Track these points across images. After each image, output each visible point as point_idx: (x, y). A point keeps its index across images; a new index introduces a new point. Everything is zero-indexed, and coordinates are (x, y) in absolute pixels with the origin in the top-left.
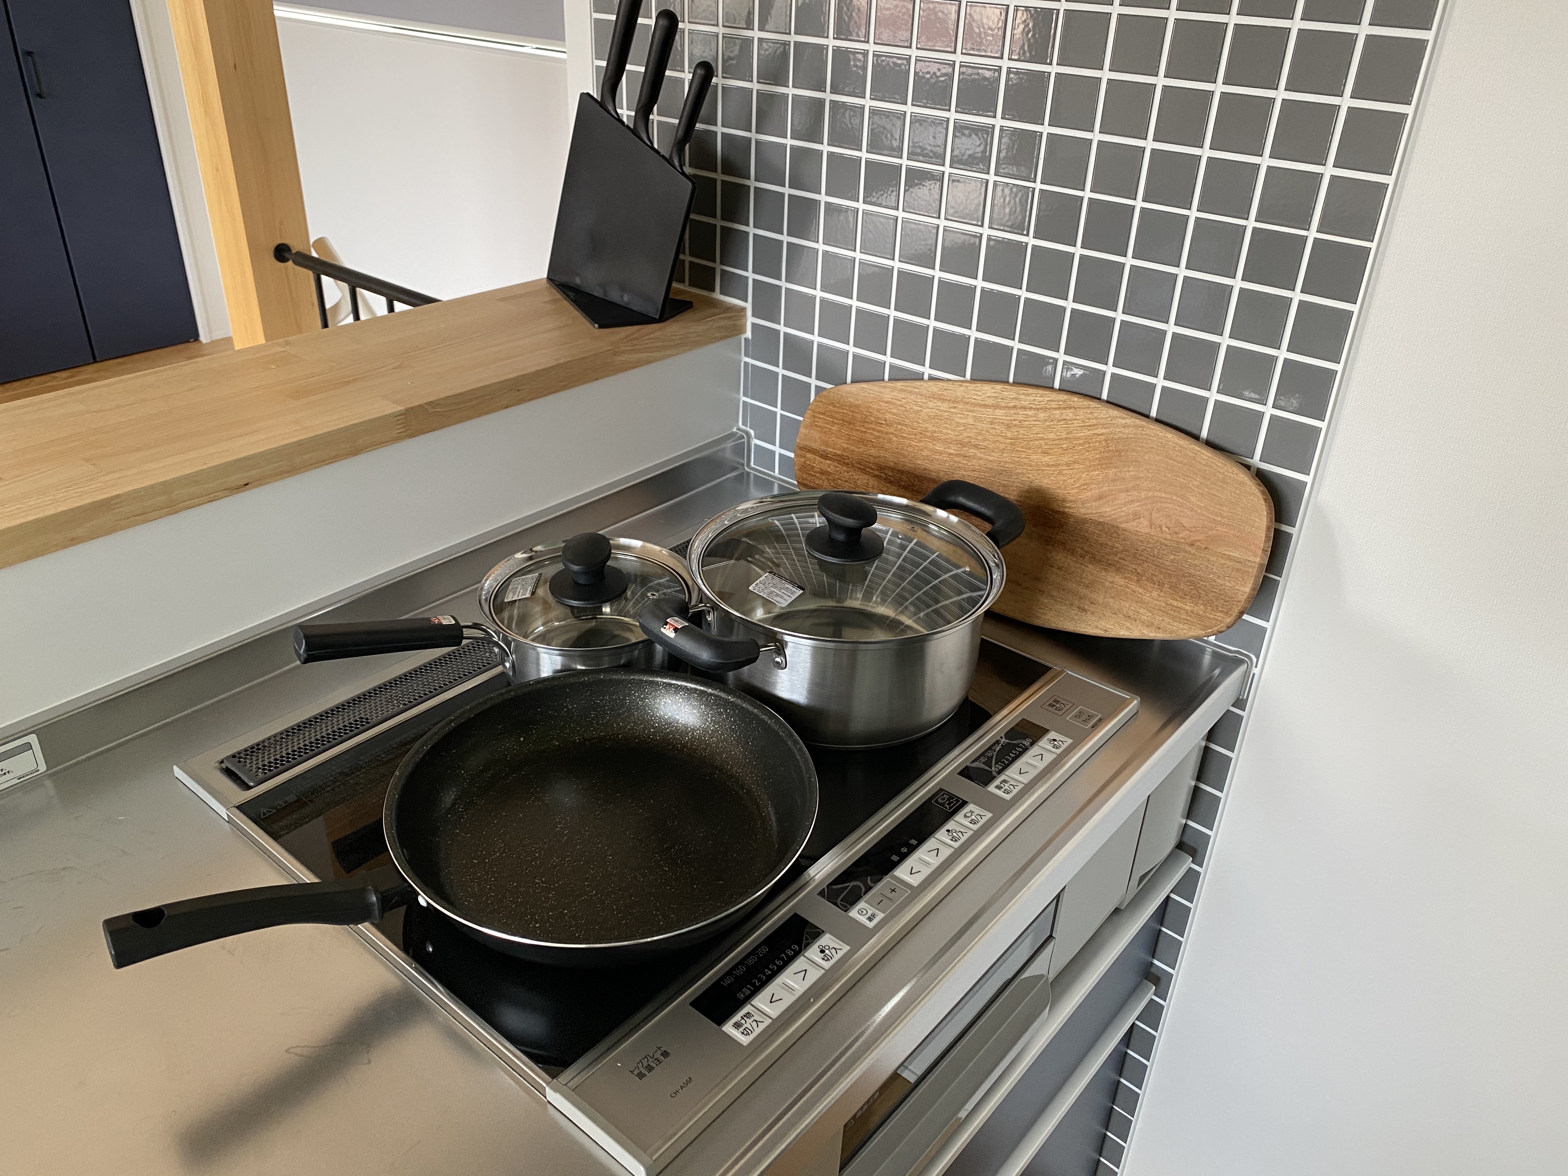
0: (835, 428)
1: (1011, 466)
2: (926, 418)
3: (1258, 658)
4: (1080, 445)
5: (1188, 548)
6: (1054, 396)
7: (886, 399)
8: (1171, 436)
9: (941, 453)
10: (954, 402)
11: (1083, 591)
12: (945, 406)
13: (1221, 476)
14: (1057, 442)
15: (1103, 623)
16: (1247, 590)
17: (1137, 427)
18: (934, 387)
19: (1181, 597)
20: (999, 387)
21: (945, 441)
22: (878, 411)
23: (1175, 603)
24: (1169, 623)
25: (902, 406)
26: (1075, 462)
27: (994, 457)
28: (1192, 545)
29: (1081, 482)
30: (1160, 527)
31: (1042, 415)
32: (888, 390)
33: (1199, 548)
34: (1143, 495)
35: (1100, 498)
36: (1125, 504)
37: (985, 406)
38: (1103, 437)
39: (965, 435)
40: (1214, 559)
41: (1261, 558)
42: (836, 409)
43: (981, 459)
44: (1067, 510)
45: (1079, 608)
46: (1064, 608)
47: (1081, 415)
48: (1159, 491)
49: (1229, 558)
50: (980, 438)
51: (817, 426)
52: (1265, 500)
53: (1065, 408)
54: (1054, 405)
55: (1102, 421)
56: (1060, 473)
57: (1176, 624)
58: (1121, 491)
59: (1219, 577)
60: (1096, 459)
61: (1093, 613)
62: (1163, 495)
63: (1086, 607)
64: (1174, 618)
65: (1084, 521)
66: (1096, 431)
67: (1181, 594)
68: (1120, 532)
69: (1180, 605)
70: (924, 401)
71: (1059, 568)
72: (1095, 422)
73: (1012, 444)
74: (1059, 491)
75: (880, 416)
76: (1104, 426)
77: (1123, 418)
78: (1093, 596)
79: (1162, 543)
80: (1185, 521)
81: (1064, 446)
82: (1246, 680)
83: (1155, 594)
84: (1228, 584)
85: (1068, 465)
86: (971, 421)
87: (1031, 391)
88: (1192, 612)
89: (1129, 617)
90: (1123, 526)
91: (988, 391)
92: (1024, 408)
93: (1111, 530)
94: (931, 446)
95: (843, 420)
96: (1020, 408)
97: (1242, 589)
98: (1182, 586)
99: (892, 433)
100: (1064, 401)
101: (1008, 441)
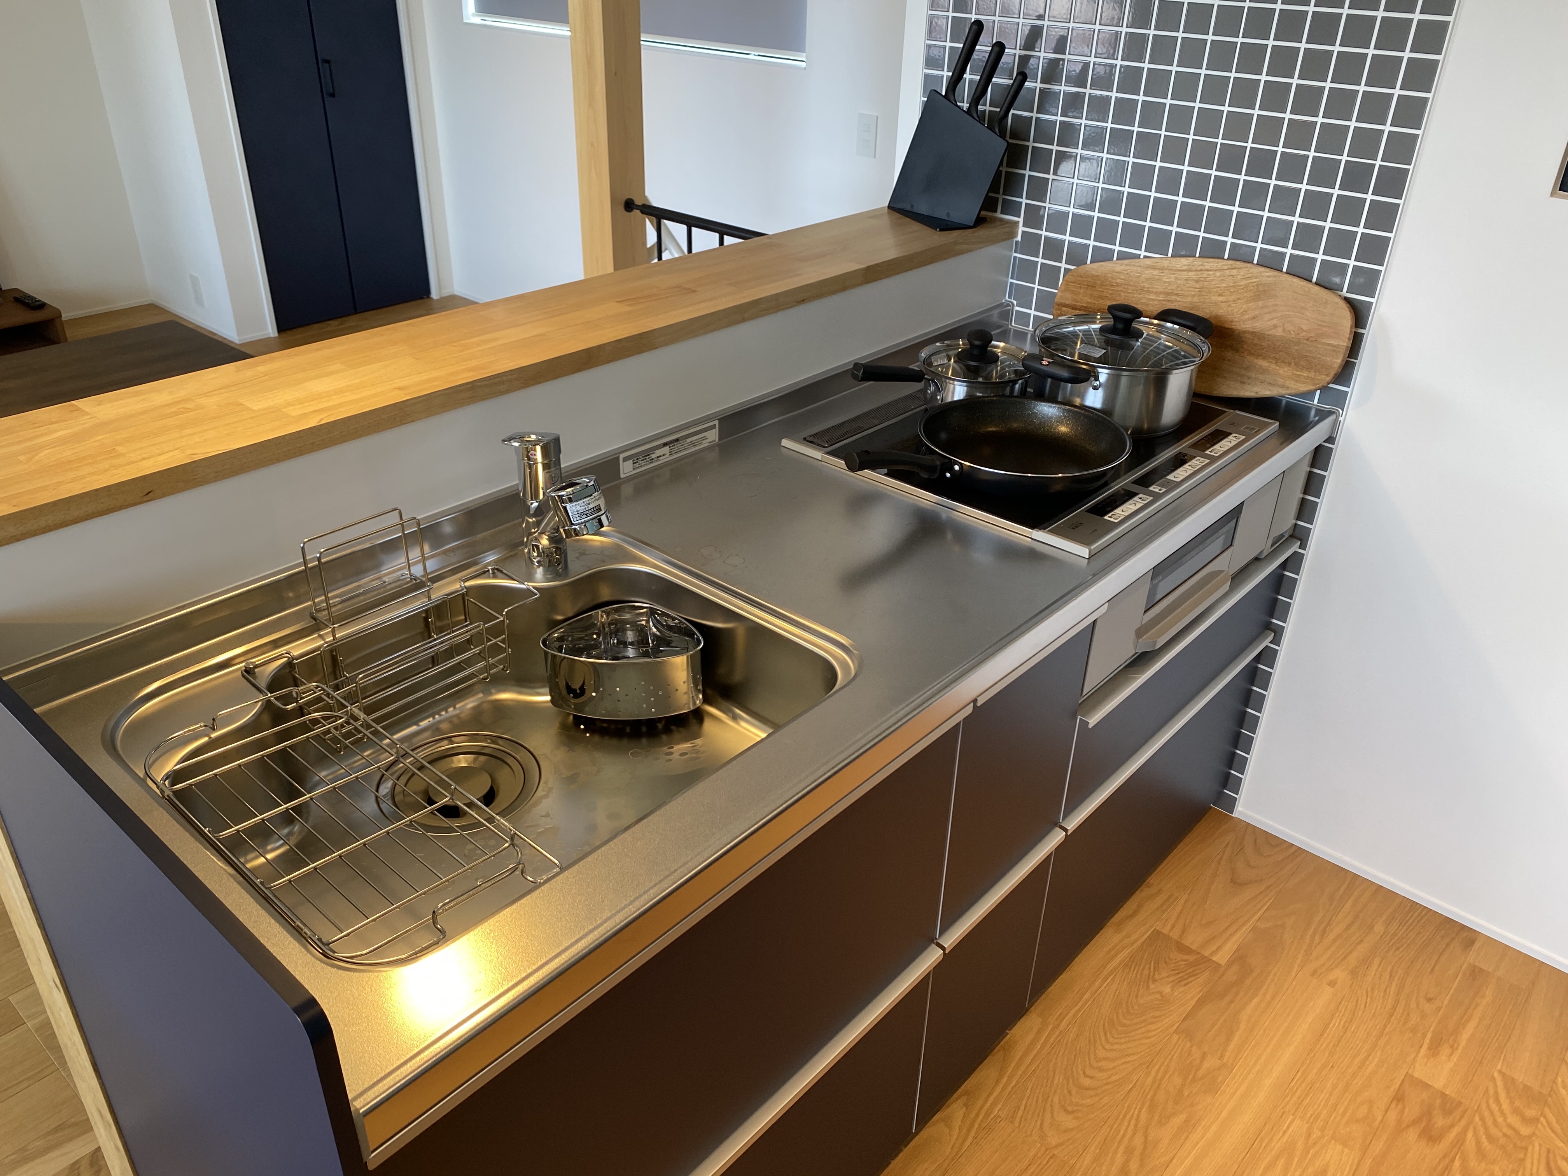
0: (1082, 291)
1: (1199, 304)
2: (1144, 280)
3: (1343, 410)
4: (1242, 289)
5: (1305, 342)
6: (1225, 262)
7: (1117, 271)
8: (1296, 280)
9: (1153, 300)
10: (1162, 269)
11: (1243, 372)
12: (1156, 272)
13: (1324, 300)
14: (1228, 288)
15: (1256, 389)
16: (1339, 361)
17: (1276, 276)
18: (1148, 262)
19: (1301, 369)
20: (1191, 259)
21: (1156, 293)
22: (1112, 278)
23: (1298, 373)
24: (1294, 385)
25: (1128, 274)
26: (1239, 299)
27: (1189, 299)
28: (1308, 340)
29: (1242, 310)
30: (1289, 331)
31: (1218, 274)
32: (1118, 265)
33: (1312, 341)
34: (1279, 314)
35: (1254, 318)
36: (1269, 321)
37: (1182, 271)
38: (1255, 284)
39: (1169, 288)
40: (1320, 346)
41: (1347, 343)
42: (1083, 279)
43: (1179, 301)
44: (1233, 327)
45: (1241, 382)
46: (1232, 383)
47: (1243, 272)
48: (1289, 311)
49: (1329, 345)
50: (1179, 289)
51: (1070, 290)
52: (1350, 311)
53: (1232, 269)
54: (1225, 267)
55: (1254, 275)
56: (1230, 306)
57: (1298, 384)
58: (1267, 313)
59: (1323, 356)
60: (1251, 296)
61: (1249, 384)
62: (1291, 313)
63: (1245, 381)
64: (1297, 381)
65: (1244, 332)
66: (1251, 281)
67: (1301, 367)
68: (1266, 336)
69: (1301, 373)
70: (1142, 270)
71: (1229, 360)
72: (1251, 275)
73: (1199, 291)
74: (1228, 316)
75: (1113, 281)
76: (1256, 277)
77: (1267, 272)
78: (1249, 374)
79: (1290, 340)
80: (1304, 327)
81: (1232, 290)
82: (1335, 425)
83: (1286, 369)
84: (1328, 359)
85: (1234, 301)
86: (1173, 280)
87: (1211, 260)
88: (1308, 377)
89: (1271, 384)
90: (1268, 333)
91: (1184, 262)
92: (1207, 270)
93: (1259, 336)
94: (1147, 296)
95: (1087, 285)
96: (1205, 270)
97: (1336, 361)
98: (1302, 363)
99: (1121, 291)
100: (1231, 265)
101: (1197, 290)
